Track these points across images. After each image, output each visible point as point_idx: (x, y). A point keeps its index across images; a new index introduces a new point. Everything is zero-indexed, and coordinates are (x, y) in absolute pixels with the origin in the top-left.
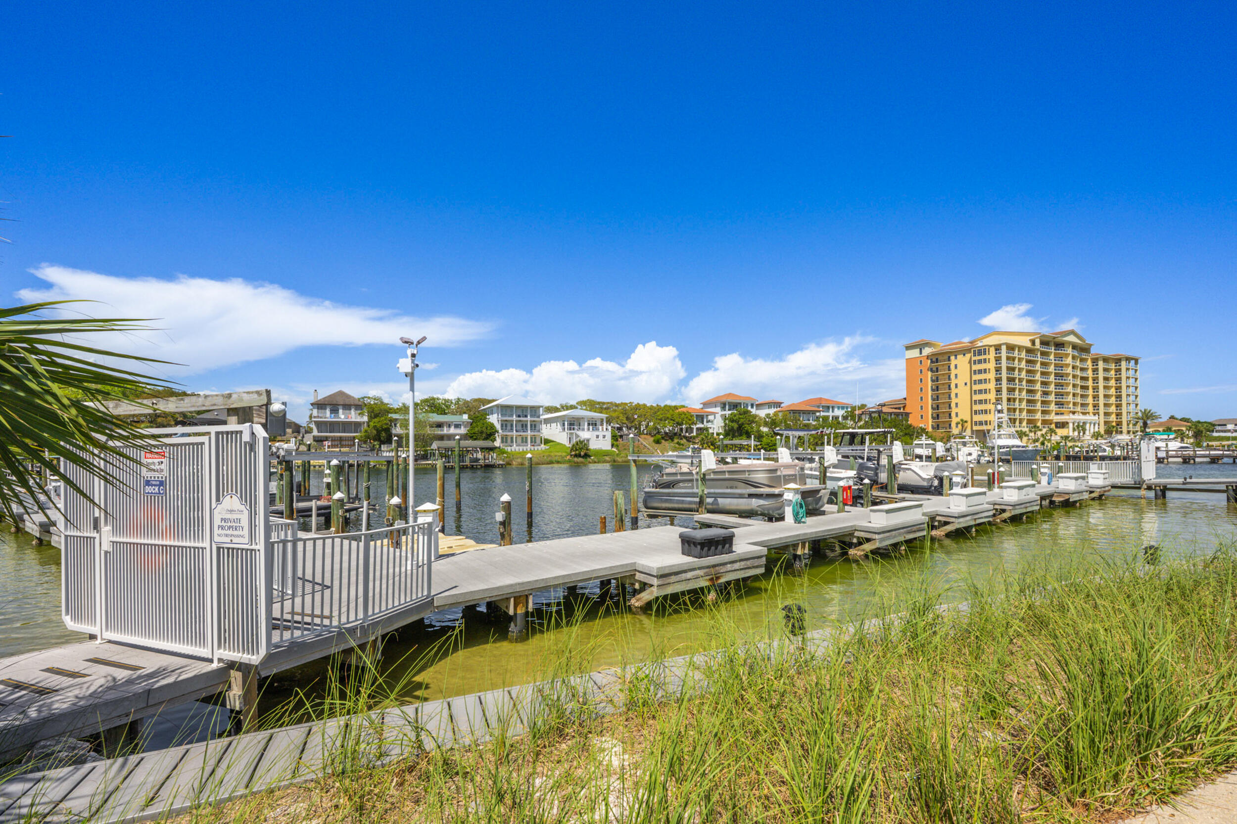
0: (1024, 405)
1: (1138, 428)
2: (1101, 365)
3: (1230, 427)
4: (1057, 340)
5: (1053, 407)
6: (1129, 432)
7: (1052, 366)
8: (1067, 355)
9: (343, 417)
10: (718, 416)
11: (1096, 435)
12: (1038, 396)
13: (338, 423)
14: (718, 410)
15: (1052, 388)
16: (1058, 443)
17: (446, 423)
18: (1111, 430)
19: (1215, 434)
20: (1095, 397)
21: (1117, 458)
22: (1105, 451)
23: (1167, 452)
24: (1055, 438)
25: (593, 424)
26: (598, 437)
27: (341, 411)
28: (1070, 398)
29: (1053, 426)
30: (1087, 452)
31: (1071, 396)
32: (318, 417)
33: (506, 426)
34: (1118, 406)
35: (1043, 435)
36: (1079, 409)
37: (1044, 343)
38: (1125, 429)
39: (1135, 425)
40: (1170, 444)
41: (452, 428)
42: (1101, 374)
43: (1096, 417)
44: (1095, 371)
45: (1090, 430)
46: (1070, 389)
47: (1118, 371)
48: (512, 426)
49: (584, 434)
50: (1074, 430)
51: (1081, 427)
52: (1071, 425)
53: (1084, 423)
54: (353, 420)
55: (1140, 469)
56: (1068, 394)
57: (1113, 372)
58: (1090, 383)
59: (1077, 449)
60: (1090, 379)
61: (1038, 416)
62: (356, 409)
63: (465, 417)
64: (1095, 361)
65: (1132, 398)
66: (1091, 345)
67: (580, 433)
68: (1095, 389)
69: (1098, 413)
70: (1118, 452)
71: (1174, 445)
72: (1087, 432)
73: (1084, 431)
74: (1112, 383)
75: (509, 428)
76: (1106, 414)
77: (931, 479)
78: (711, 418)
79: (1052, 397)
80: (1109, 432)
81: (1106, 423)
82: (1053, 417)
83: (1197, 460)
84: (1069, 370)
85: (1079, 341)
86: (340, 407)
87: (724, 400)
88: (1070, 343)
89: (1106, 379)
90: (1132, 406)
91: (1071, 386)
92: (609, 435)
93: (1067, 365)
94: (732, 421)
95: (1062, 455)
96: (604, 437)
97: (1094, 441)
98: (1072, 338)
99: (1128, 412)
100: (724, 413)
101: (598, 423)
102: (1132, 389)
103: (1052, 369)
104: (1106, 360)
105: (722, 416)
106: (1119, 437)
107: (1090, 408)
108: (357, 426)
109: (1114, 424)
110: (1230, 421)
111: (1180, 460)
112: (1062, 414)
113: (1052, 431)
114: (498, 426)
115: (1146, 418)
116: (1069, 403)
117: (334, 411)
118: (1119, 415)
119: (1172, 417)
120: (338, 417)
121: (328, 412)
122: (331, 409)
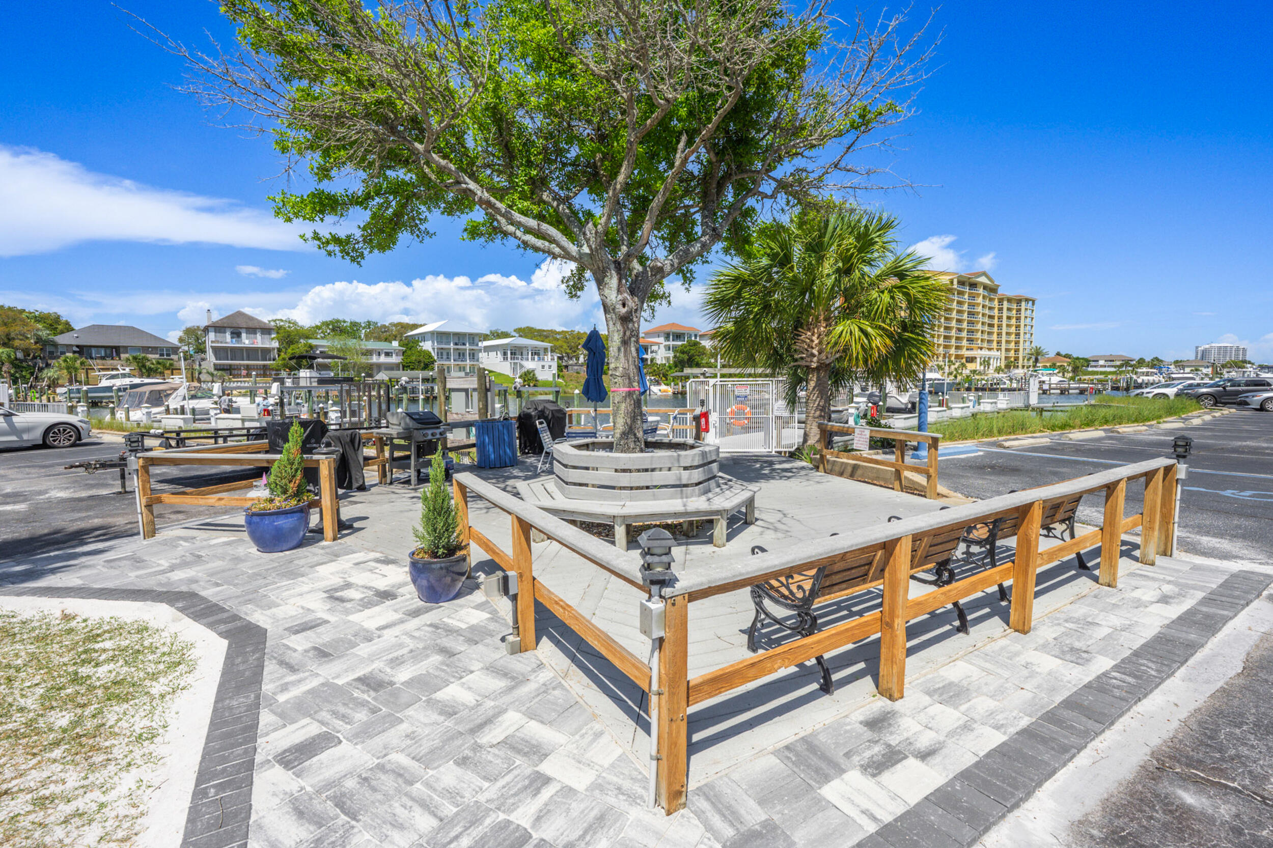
0: (941, 341)
1: (1031, 363)
2: (1006, 305)
3: (1102, 362)
4: (971, 280)
5: (965, 343)
6: (1023, 367)
7: (966, 305)
8: (979, 295)
9: (247, 342)
10: (662, 346)
11: (998, 370)
12: (953, 333)
13: (241, 349)
14: (661, 340)
15: (965, 325)
16: (968, 377)
17: (375, 350)
18: (1010, 364)
19: (1090, 369)
20: (999, 334)
21: (1014, 390)
22: (1005, 383)
23: (1050, 384)
24: (966, 372)
25: (536, 353)
26: (543, 367)
27: (244, 335)
28: (979, 335)
29: (964, 360)
30: (992, 384)
31: (980, 333)
32: (216, 341)
33: (442, 354)
34: (1017, 343)
35: (956, 369)
36: (985, 345)
37: (961, 283)
38: (1020, 364)
39: (1029, 359)
40: (1052, 378)
41: (383, 356)
42: (1005, 314)
43: (999, 353)
44: (1001, 310)
45: (994, 364)
46: (979, 327)
47: (1019, 311)
48: (448, 354)
49: (529, 365)
50: (981, 364)
51: (986, 362)
52: (978, 360)
53: (989, 358)
54: (260, 345)
55: (1028, 397)
56: (977, 331)
57: (1014, 312)
58: (996, 321)
59: (984, 382)
60: (996, 318)
61: (953, 351)
62: (262, 333)
63: (395, 344)
64: (1001, 301)
65: (1028, 336)
66: (998, 286)
67: (524, 363)
68: (1000, 326)
69: (1001, 349)
70: (1015, 385)
71: (1055, 379)
72: (991, 367)
73: (989, 364)
74: (1013, 321)
75: (445, 357)
76: (1007, 350)
77: (906, 404)
78: (655, 348)
79: (964, 334)
80: (1008, 367)
81: (1006, 358)
82: (965, 353)
83: (1071, 391)
84: (980, 309)
85: (988, 282)
86: (243, 331)
87: (668, 330)
88: (982, 283)
89: (1009, 318)
90: (1028, 343)
91: (980, 324)
92: (554, 365)
93: (978, 304)
94: (683, 352)
95: (973, 387)
96: (550, 367)
97: (997, 375)
98: (983, 279)
99: (1025, 348)
100: (667, 343)
101: (542, 353)
102: (1028, 328)
103: (965, 307)
104: (1009, 300)
105: (665, 346)
106: (1016, 371)
107: (995, 345)
108: (265, 353)
109: (1012, 359)
110: (1102, 357)
111: (1059, 391)
112: (972, 349)
113: (963, 365)
114: (434, 355)
115: (1037, 355)
116: (977, 339)
117: (236, 334)
118: (1017, 351)
119: (1058, 354)
120: (241, 342)
121: (228, 336)
122: (232, 333)
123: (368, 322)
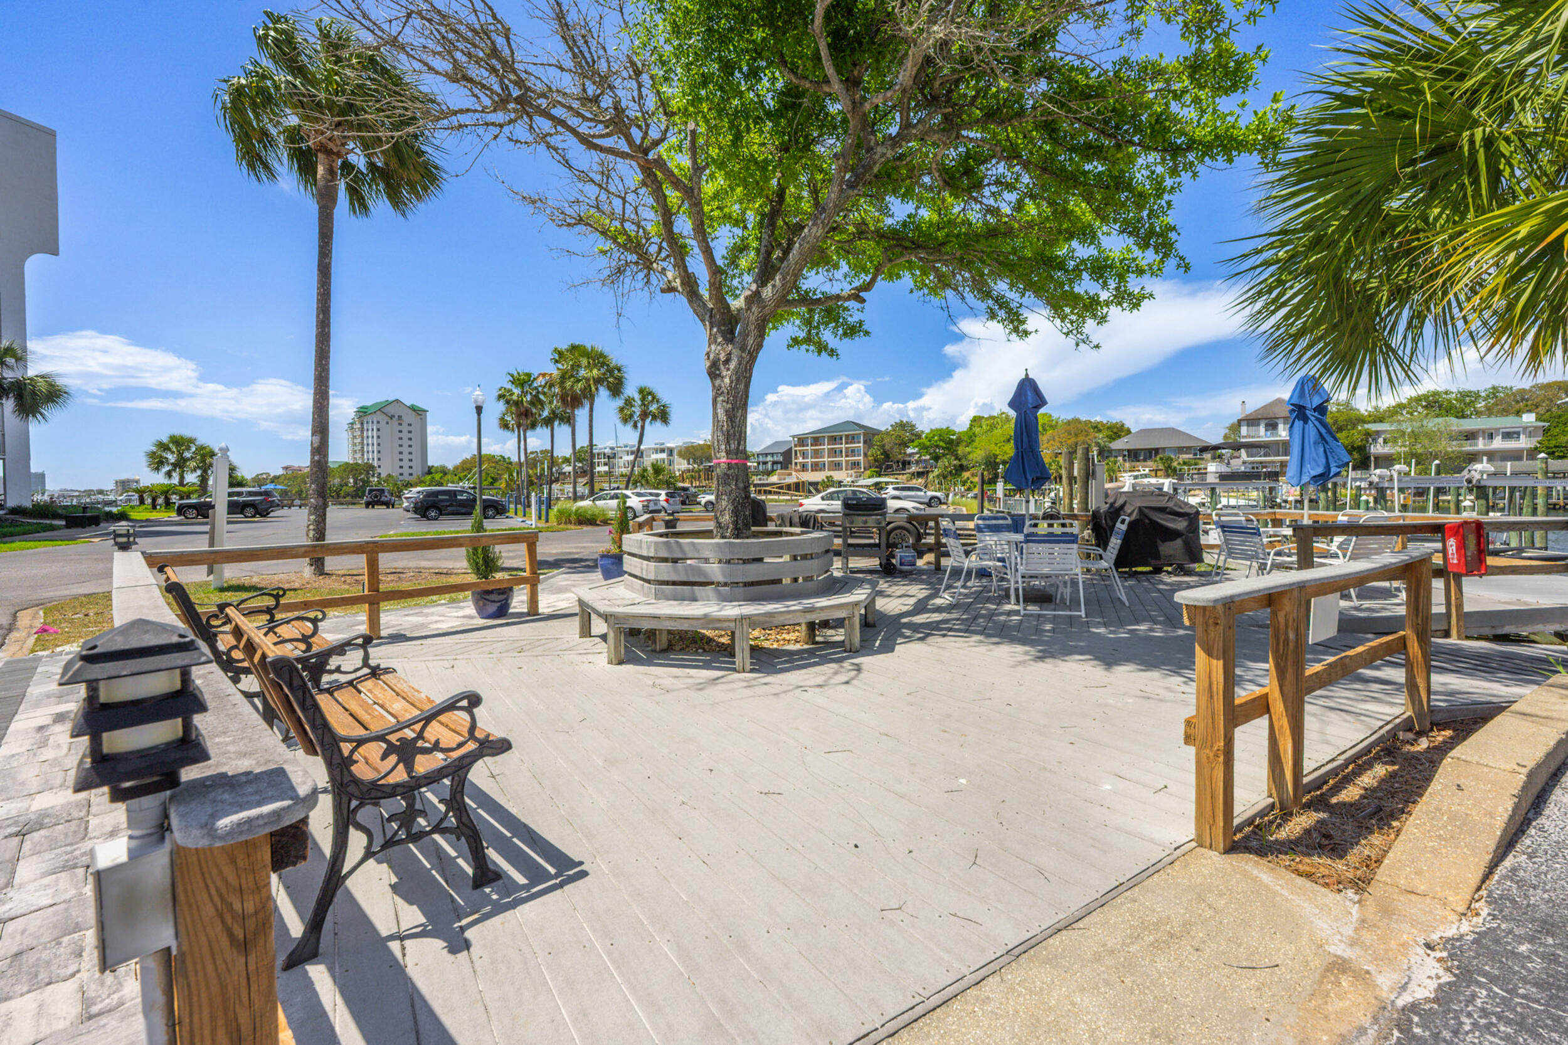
9: (1283, 433)
13: (1277, 443)
17: (1488, 431)
27: (1280, 426)
32: (1248, 436)
41: (1502, 438)
63: (1529, 418)
86: (1281, 420)
117: (1272, 426)
120: (1277, 435)
121: (1262, 429)
122: (1267, 425)
123: (1494, 388)
